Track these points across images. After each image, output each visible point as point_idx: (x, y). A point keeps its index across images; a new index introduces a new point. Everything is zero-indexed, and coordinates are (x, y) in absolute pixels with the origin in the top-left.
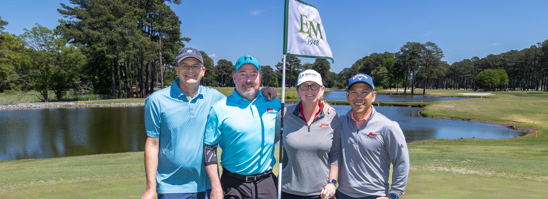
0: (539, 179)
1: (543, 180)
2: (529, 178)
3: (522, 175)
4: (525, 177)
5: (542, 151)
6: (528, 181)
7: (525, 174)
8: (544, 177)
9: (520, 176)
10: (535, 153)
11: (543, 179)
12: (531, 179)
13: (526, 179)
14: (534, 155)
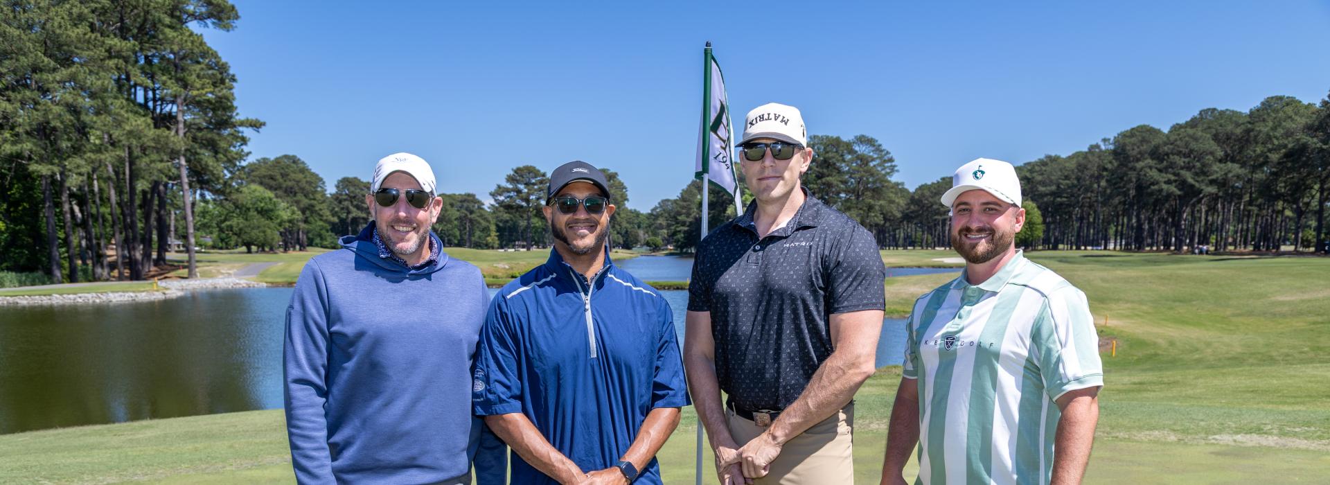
0: (1143, 436)
1: (1152, 438)
2: (1121, 435)
3: (1108, 429)
4: (1114, 435)
5: (1135, 384)
6: (1121, 440)
7: (1113, 429)
8: (1151, 432)
9: (1104, 432)
10: (1120, 387)
11: (1150, 435)
12: (1127, 436)
13: (1117, 437)
14: (1119, 391)
